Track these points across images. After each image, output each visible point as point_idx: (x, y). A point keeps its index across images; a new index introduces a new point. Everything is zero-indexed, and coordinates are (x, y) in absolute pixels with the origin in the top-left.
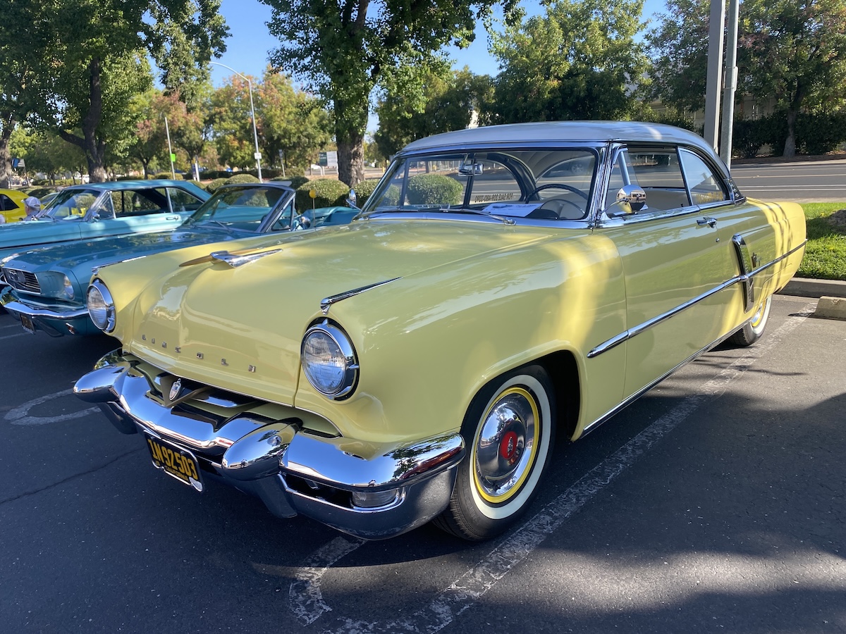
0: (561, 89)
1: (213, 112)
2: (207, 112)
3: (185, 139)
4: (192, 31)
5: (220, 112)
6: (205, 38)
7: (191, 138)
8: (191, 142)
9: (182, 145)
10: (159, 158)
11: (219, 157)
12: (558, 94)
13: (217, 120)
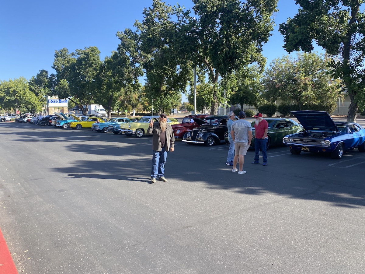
0: (236, 94)
1: (141, 94)
2: (139, 94)
3: (131, 103)
4: (132, 85)
5: (143, 94)
6: (135, 87)
7: (133, 102)
8: (133, 103)
9: (131, 104)
10: (123, 108)
11: (143, 108)
12: (235, 96)
13: (142, 97)
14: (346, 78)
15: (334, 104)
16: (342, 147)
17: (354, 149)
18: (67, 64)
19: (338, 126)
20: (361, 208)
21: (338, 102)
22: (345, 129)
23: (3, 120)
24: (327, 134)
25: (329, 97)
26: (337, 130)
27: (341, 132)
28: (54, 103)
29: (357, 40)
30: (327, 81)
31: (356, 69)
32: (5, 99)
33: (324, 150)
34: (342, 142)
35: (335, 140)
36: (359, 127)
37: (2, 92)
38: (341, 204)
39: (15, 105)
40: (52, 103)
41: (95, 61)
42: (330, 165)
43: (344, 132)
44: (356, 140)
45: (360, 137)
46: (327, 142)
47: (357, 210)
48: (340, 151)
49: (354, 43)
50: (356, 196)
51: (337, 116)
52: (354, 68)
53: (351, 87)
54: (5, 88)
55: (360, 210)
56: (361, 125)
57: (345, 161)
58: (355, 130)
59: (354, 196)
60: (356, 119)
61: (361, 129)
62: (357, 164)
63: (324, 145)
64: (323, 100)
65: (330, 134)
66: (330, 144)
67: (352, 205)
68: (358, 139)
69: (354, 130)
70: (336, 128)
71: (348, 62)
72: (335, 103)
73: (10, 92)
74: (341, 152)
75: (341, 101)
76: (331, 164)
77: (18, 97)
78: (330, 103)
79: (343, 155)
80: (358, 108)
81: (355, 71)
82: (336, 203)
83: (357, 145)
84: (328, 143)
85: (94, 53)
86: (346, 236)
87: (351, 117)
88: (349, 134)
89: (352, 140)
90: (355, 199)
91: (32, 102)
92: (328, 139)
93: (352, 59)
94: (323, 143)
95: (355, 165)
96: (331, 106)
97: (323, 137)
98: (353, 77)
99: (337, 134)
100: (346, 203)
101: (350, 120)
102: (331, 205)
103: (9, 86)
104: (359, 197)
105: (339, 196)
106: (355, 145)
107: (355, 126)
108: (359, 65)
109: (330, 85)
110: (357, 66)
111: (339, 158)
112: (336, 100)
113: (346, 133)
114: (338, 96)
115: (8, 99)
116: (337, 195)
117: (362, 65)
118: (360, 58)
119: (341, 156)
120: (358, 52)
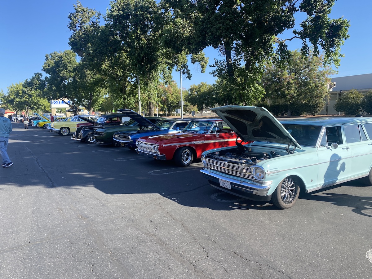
18: (48, 67)
23: (15, 121)
28: (57, 104)
32: (15, 100)
37: (12, 95)
39: (26, 106)
40: (54, 104)
41: (71, 64)
54: (15, 91)
73: (20, 94)
77: (27, 99)
85: (67, 56)
91: (41, 104)
103: (19, 89)
115: (17, 100)
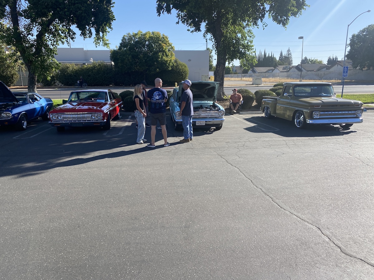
14: (19, 46)
15: (15, 74)
16: (25, 118)
17: (39, 118)
19: (17, 97)
20: (44, 172)
21: (20, 72)
22: (26, 99)
24: (7, 105)
25: (9, 67)
26: (17, 100)
27: (21, 103)
29: (23, 7)
30: (3, 48)
31: (27, 38)
33: (6, 123)
34: (24, 112)
35: (16, 111)
36: (39, 97)
38: (25, 174)
42: (14, 138)
43: (25, 102)
44: (38, 110)
45: (41, 106)
46: (7, 114)
47: (41, 175)
48: (23, 122)
49: (21, 10)
50: (39, 163)
51: (21, 87)
52: (25, 36)
53: (26, 55)
55: (43, 175)
56: (41, 95)
57: (30, 131)
58: (36, 99)
59: (38, 163)
60: (37, 89)
61: (41, 98)
62: (41, 133)
63: (5, 118)
64: (3, 70)
65: (10, 105)
66: (11, 116)
67: (36, 172)
68: (40, 108)
69: (34, 100)
70: (16, 98)
71: (18, 29)
72: (17, 73)
74: (25, 123)
75: (22, 71)
76: (16, 137)
78: (10, 72)
79: (27, 125)
80: (36, 78)
81: (27, 39)
82: (20, 175)
83: (40, 114)
84: (9, 115)
86: (30, 203)
87: (31, 87)
88: (30, 104)
89: (34, 110)
90: (39, 165)
92: (8, 110)
93: (23, 27)
94: (4, 115)
95: (40, 133)
96: (13, 76)
97: (3, 109)
98: (26, 46)
99: (17, 105)
100: (31, 171)
101: (31, 90)
102: (16, 178)
104: (42, 163)
105: (24, 167)
106: (38, 114)
107: (35, 96)
108: (30, 34)
109: (7, 52)
110: (28, 35)
111: (24, 129)
112: (17, 70)
113: (27, 104)
114: (19, 66)
116: (22, 166)
117: (32, 34)
118: (29, 27)
119: (25, 127)
120: (27, 20)
